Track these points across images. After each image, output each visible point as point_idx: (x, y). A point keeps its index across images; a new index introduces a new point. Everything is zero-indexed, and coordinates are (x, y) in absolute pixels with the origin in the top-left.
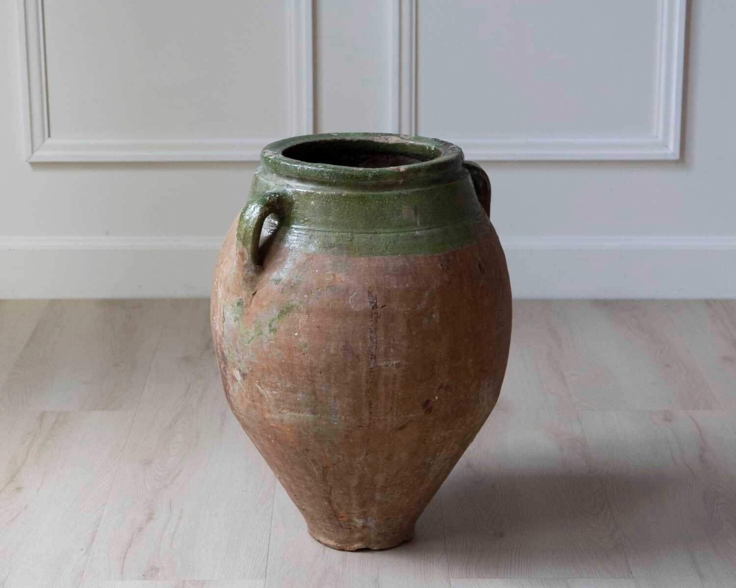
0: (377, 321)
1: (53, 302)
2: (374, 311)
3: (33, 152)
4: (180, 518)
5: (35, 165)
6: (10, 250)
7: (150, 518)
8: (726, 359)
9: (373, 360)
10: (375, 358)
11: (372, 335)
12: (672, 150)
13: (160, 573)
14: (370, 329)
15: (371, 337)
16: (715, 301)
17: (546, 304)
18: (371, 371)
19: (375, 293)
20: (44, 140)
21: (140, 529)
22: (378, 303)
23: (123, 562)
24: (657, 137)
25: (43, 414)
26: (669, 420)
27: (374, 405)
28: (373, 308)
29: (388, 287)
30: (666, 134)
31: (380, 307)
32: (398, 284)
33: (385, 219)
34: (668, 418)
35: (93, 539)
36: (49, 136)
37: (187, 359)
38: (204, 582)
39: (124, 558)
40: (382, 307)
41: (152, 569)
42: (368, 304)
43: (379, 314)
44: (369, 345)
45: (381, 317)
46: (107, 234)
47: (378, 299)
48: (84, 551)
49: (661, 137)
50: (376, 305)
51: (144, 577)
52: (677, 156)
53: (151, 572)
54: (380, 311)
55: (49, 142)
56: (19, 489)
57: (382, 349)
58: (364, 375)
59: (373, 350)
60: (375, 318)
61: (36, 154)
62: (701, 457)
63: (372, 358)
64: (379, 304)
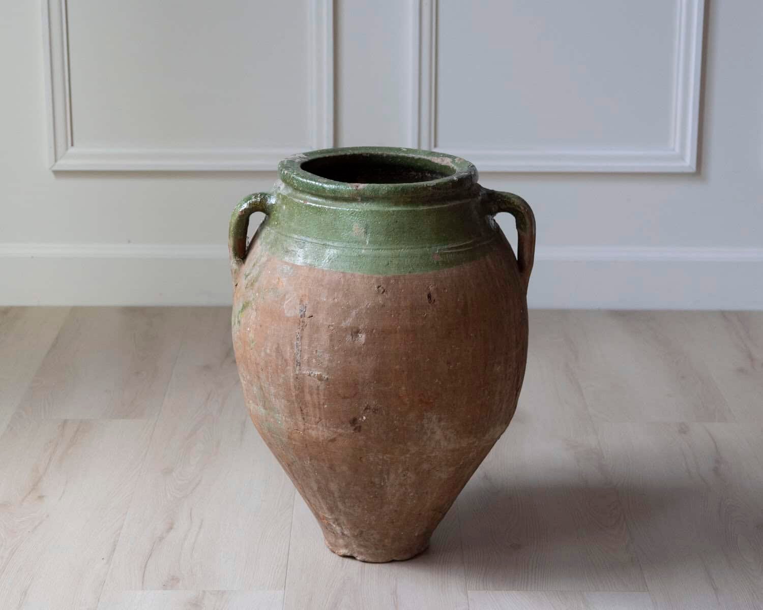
0: (303, 330)
1: (74, 310)
2: (301, 319)
3: (56, 161)
4: (200, 528)
5: (58, 173)
6: (32, 257)
7: (171, 528)
8: (741, 370)
9: (298, 367)
10: (300, 365)
11: (298, 342)
12: (688, 162)
13: (181, 582)
14: (297, 336)
15: (297, 343)
16: (730, 312)
17: (563, 314)
18: (297, 378)
19: (306, 302)
20: (67, 149)
21: (161, 539)
22: (306, 312)
23: (144, 572)
24: (674, 150)
25: (65, 422)
26: (685, 433)
27: (305, 411)
28: (301, 317)
29: (318, 299)
30: (683, 146)
31: (308, 316)
32: (327, 298)
33: (336, 232)
34: (683, 430)
35: (115, 549)
36: (72, 145)
37: (207, 367)
38: (224, 592)
39: (145, 567)
40: (309, 317)
41: (173, 579)
42: (298, 312)
43: (306, 323)
44: (295, 352)
45: (307, 326)
46: (129, 242)
47: (307, 308)
48: (105, 561)
49: (677, 150)
50: (304, 314)
51: (165, 587)
52: (693, 169)
53: (172, 582)
54: (306, 320)
55: (71, 150)
56: (41, 497)
57: (306, 357)
58: (292, 380)
59: (298, 357)
60: (302, 326)
61: (59, 162)
62: (716, 470)
63: (297, 365)
64: (308, 314)
